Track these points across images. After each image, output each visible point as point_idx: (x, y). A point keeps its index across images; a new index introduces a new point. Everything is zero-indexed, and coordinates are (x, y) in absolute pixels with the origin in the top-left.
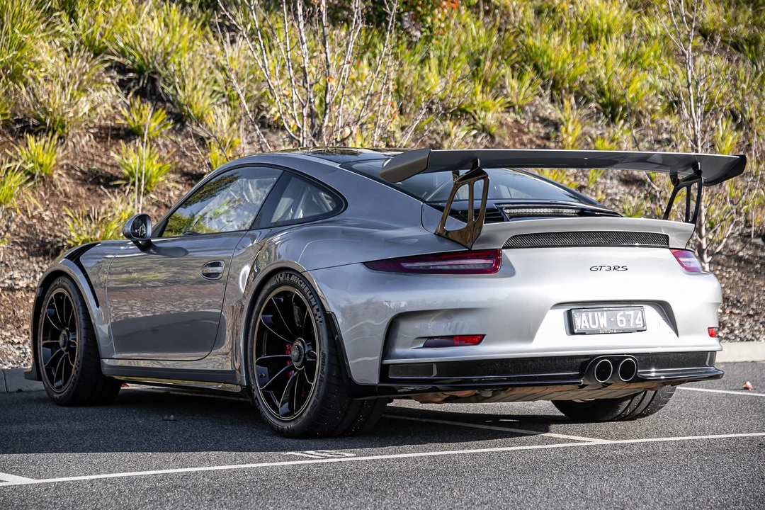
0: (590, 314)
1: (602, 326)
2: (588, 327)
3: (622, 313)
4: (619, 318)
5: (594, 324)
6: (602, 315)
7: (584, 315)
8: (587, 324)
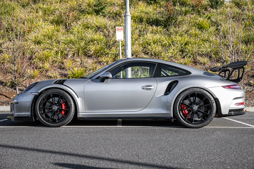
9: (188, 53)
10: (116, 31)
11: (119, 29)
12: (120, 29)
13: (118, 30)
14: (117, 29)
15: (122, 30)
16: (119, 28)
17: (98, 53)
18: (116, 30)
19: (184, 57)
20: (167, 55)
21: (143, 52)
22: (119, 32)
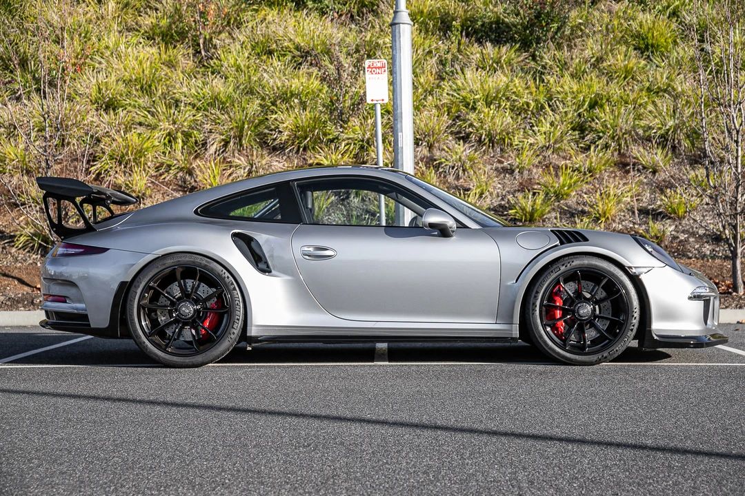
9: (601, 134)
11: (376, 68)
12: (379, 68)
13: (370, 70)
14: (369, 67)
15: (383, 69)
16: (374, 65)
17: (306, 138)
18: (366, 69)
19: (587, 148)
20: (531, 140)
21: (452, 133)
22: (374, 75)
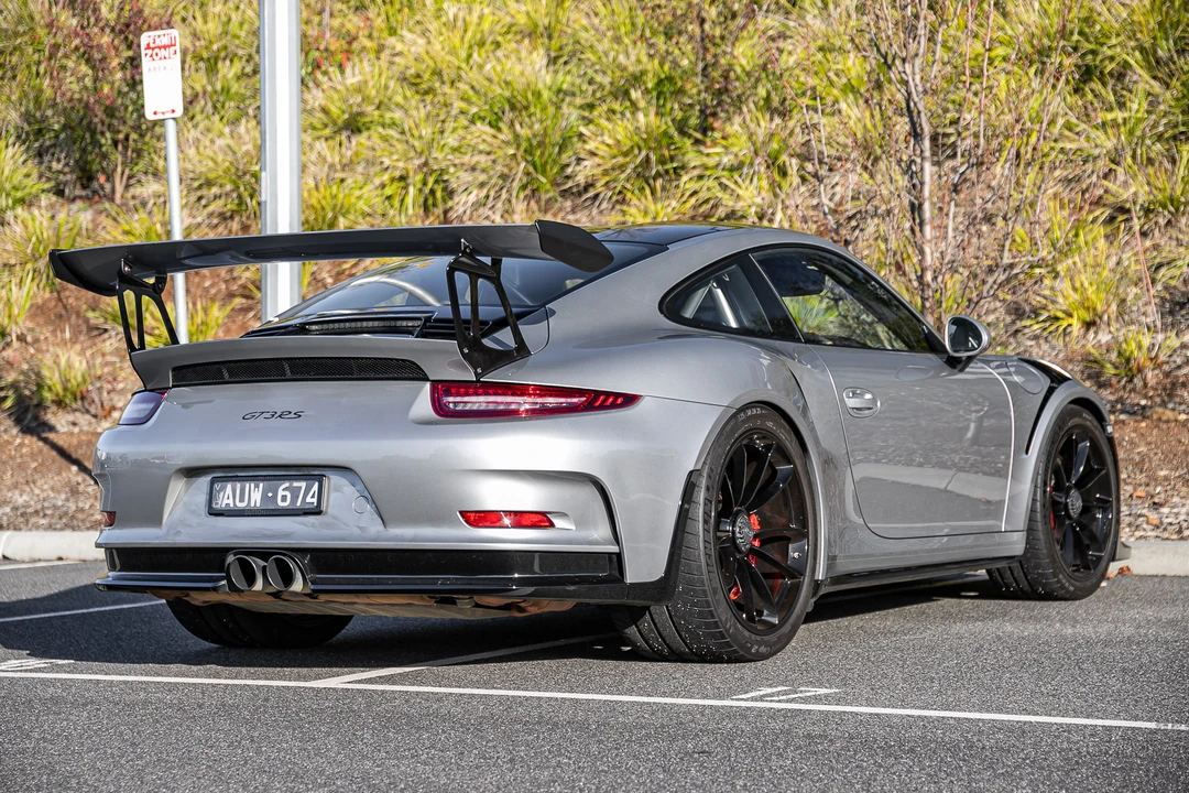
0: (239, 485)
1: (252, 505)
2: (232, 505)
3: (287, 484)
4: (281, 493)
5: (242, 500)
6: (257, 486)
7: (229, 486)
8: (231, 501)
10: (144, 59)
11: (160, 48)
12: (165, 47)
13: (149, 52)
14: (148, 47)
15: (172, 49)
16: (158, 41)
18: (143, 52)
22: (158, 63)
